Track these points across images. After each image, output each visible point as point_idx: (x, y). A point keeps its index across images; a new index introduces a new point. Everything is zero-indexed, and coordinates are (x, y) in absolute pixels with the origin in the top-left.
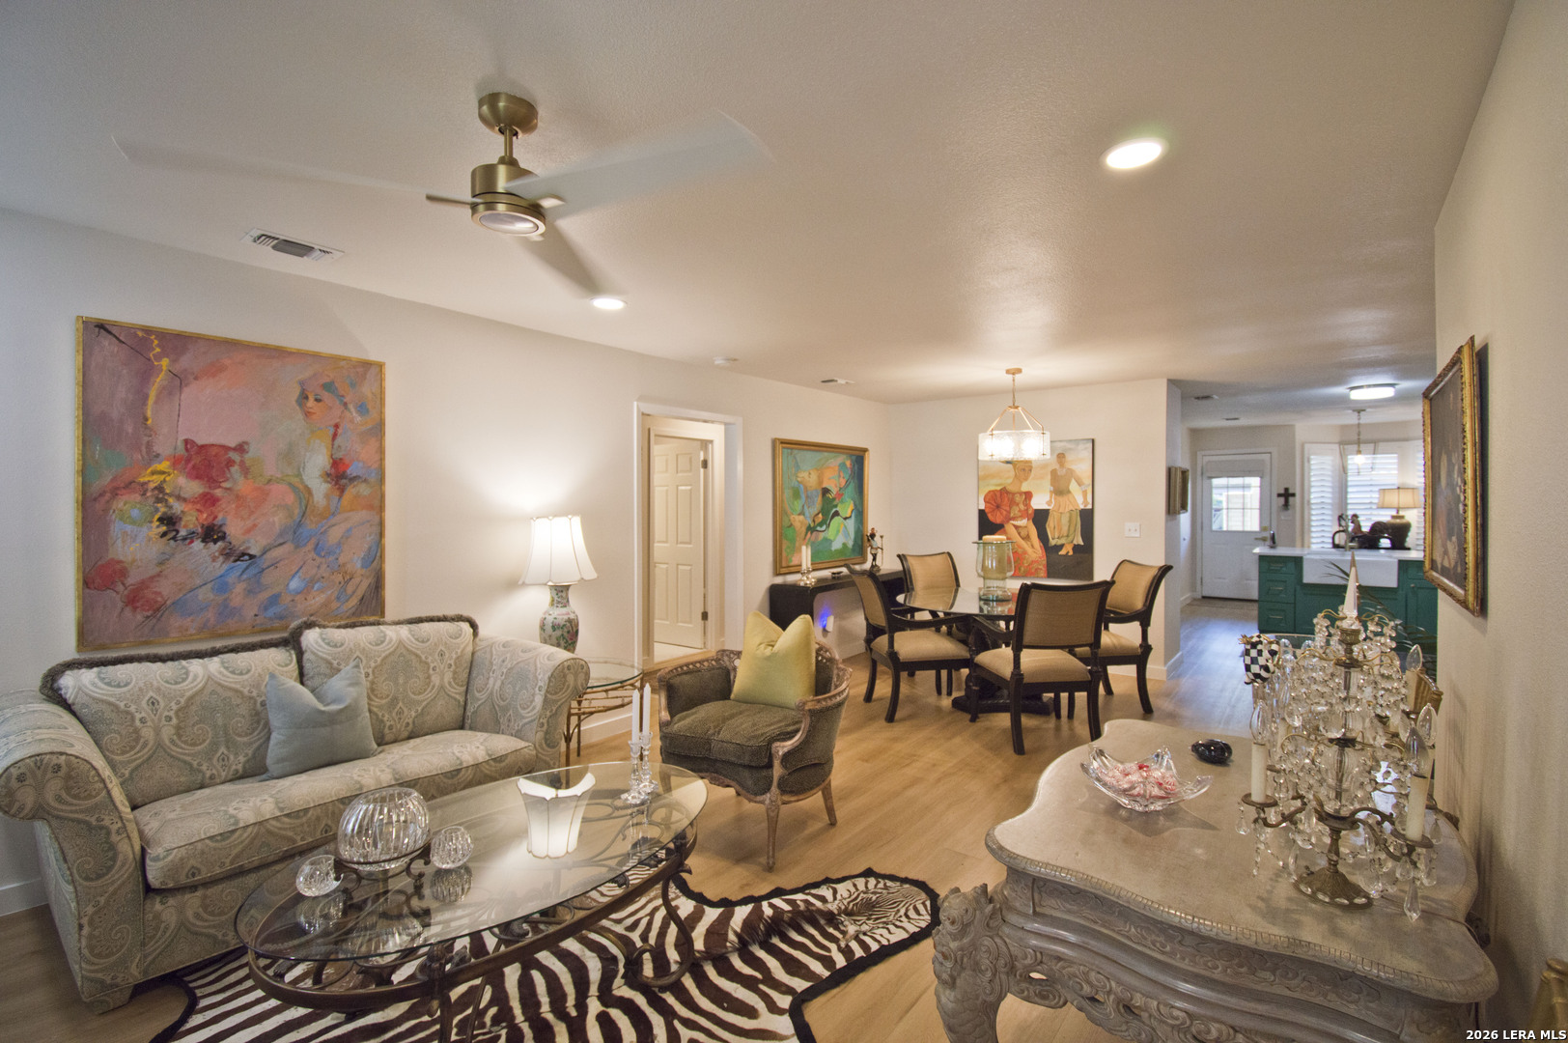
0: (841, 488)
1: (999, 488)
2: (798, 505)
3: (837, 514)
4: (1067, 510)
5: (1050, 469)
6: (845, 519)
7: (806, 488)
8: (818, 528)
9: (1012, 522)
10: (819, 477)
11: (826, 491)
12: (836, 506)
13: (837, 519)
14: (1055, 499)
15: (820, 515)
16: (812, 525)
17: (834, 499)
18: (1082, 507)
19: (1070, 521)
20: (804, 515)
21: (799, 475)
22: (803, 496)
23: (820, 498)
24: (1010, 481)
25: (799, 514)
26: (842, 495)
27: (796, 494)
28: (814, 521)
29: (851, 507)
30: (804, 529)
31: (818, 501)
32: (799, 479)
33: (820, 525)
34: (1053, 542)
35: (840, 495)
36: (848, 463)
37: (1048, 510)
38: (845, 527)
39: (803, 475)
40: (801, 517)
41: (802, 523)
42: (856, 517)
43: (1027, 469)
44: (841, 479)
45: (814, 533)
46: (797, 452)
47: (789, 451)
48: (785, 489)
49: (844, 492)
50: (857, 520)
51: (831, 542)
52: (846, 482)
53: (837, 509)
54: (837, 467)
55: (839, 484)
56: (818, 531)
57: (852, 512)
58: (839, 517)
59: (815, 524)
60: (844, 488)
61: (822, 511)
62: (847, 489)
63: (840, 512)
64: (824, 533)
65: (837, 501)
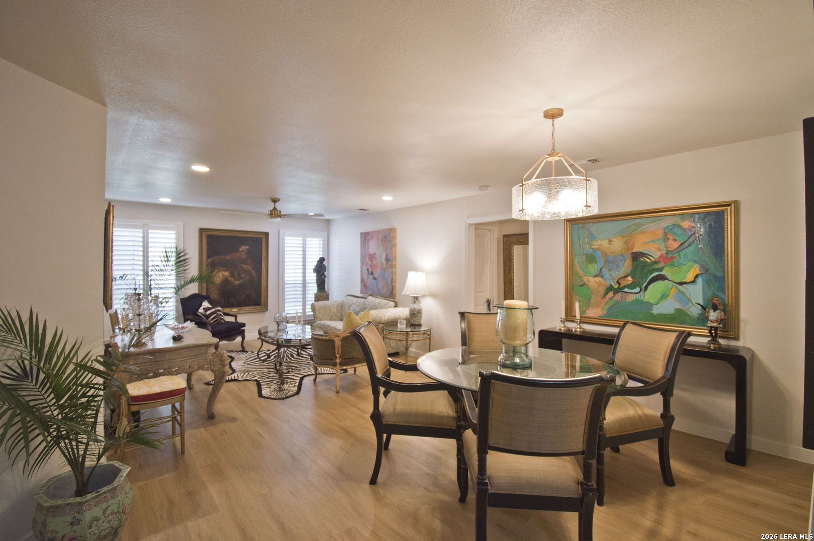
0: (668, 252)
2: (594, 268)
3: (663, 277)
6: (681, 283)
7: (605, 254)
8: (626, 290)
10: (626, 243)
11: (637, 256)
12: (661, 269)
15: (629, 278)
16: (616, 286)
17: (655, 263)
20: (602, 277)
21: (594, 243)
22: (602, 261)
23: (628, 262)
25: (596, 276)
26: (672, 258)
27: (591, 259)
28: (618, 282)
29: (696, 269)
30: (602, 290)
31: (626, 266)
32: (594, 247)
33: (631, 286)
35: (668, 258)
38: (683, 293)
39: (602, 243)
40: (599, 279)
41: (600, 284)
42: (707, 283)
44: (670, 242)
45: (619, 294)
46: (590, 225)
47: (581, 226)
48: (575, 256)
49: (676, 255)
50: (709, 286)
51: (649, 305)
52: (682, 244)
53: (662, 273)
54: (661, 232)
55: (666, 248)
56: (626, 292)
57: (696, 276)
58: (666, 281)
59: (621, 286)
60: (677, 251)
61: (632, 273)
62: (684, 252)
63: (669, 275)
64: (637, 295)
65: (662, 265)
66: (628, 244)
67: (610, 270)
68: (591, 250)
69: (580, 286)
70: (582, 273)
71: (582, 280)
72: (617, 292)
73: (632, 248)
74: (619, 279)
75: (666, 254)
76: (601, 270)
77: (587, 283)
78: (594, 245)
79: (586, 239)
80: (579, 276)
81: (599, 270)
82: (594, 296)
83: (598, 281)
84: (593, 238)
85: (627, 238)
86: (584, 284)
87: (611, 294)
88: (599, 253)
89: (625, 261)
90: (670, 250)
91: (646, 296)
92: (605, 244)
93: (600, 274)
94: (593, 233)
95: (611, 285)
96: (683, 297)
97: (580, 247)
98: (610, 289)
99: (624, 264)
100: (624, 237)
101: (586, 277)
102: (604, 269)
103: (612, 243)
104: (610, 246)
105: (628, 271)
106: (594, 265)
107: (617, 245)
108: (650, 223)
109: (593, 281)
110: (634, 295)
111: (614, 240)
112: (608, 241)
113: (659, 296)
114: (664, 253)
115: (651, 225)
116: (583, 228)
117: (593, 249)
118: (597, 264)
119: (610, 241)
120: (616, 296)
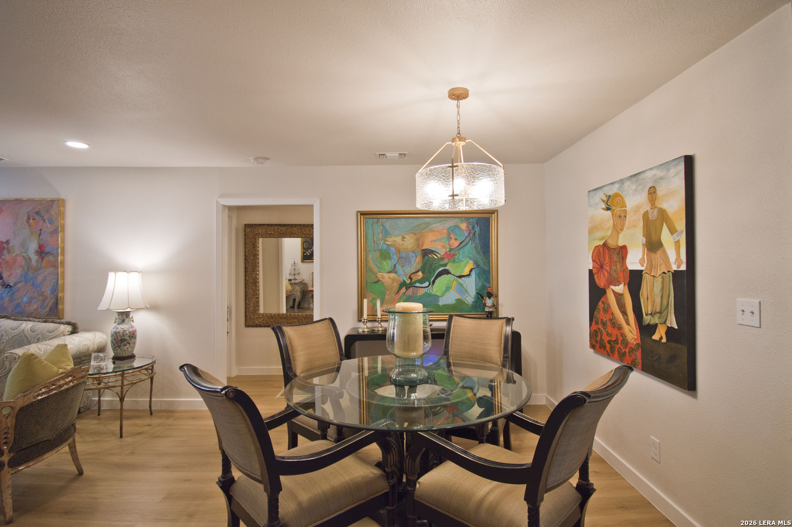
0: (451, 250)
1: (601, 243)
2: (387, 265)
3: (447, 272)
4: (659, 273)
5: (642, 212)
6: (460, 277)
7: (398, 251)
8: (417, 285)
9: (612, 287)
10: (417, 240)
11: (426, 253)
12: (446, 265)
13: (444, 278)
14: (647, 255)
15: (420, 273)
16: (408, 281)
17: (442, 259)
18: (674, 268)
19: (662, 289)
20: (396, 273)
21: (388, 239)
22: (395, 258)
23: (419, 258)
24: (609, 233)
25: (390, 272)
26: (454, 255)
27: (385, 255)
28: (410, 278)
29: (470, 265)
30: (396, 286)
31: (416, 263)
32: (388, 243)
33: (421, 281)
34: (647, 319)
35: (451, 255)
36: (463, 226)
37: (642, 271)
38: (462, 285)
39: (395, 239)
40: (392, 275)
41: (393, 280)
42: (479, 275)
43: (622, 216)
44: (453, 241)
45: (411, 289)
46: (384, 220)
47: (375, 220)
48: (369, 251)
49: (457, 253)
50: (480, 278)
51: (437, 298)
52: (461, 243)
53: (446, 268)
54: (445, 231)
55: (450, 246)
56: (417, 287)
57: (471, 271)
58: (450, 275)
59: (413, 281)
60: (457, 249)
61: (423, 269)
62: (462, 250)
63: (451, 271)
64: (426, 289)
65: (446, 261)
66: (419, 241)
67: (403, 266)
68: (385, 246)
69: (374, 283)
70: (376, 269)
71: (376, 277)
72: (410, 287)
73: (423, 245)
74: (411, 274)
75: (450, 251)
76: (395, 266)
77: (381, 279)
78: (388, 241)
79: (381, 234)
80: (373, 273)
81: (393, 266)
82: (388, 293)
83: (391, 277)
84: (386, 233)
85: (419, 235)
86: (379, 281)
87: (404, 289)
88: (393, 249)
89: (416, 257)
90: (453, 248)
91: (434, 290)
92: (398, 239)
93: (393, 270)
94: (387, 228)
95: (404, 281)
96: (462, 289)
97: (374, 243)
98: (403, 284)
99: (415, 261)
100: (415, 234)
101: (380, 274)
102: (397, 265)
103: (405, 239)
104: (403, 242)
105: (419, 267)
106: (388, 261)
107: (409, 242)
108: (437, 223)
109: (387, 278)
110: (424, 289)
111: (406, 236)
112: (402, 237)
113: (444, 289)
114: (448, 250)
115: (438, 224)
116: (377, 222)
117: (387, 245)
118: (390, 260)
119: (403, 238)
120: (408, 291)
